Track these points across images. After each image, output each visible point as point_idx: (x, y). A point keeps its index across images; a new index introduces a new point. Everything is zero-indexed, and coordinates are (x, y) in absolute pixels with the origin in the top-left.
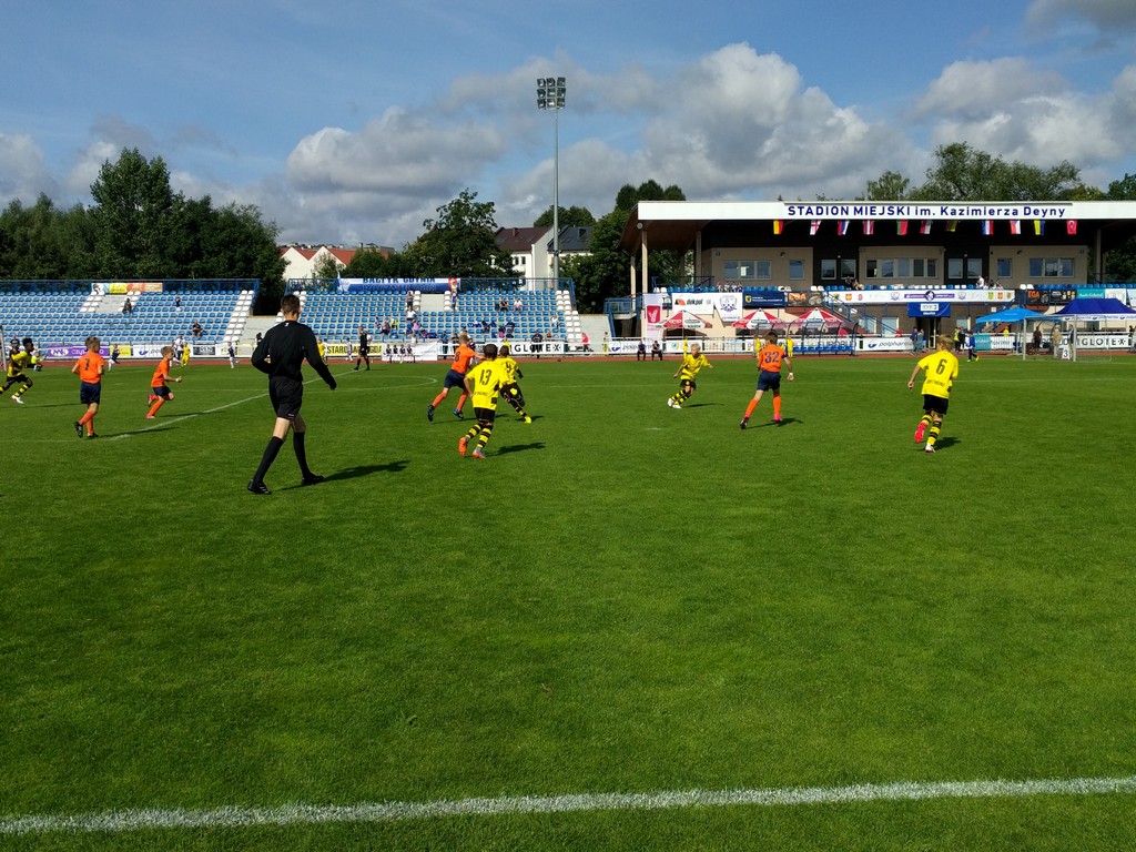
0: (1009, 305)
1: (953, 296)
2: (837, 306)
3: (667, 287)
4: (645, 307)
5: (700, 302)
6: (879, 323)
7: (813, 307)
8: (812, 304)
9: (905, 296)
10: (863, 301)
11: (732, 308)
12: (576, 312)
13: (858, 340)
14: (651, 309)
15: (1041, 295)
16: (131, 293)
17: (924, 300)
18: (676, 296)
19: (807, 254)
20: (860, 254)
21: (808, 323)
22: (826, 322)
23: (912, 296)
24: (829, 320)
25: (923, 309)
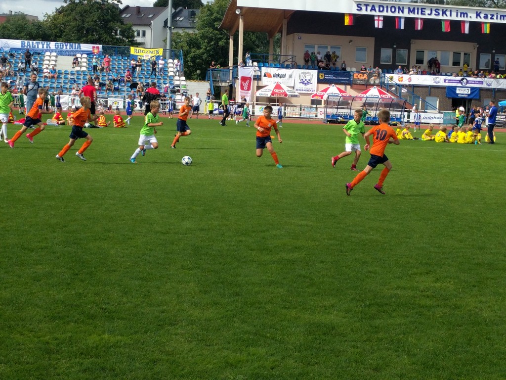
1: (482, 83)
2: (391, 86)
3: (258, 62)
4: (239, 77)
5: (283, 76)
6: (424, 101)
7: (373, 85)
8: (372, 82)
9: (445, 81)
10: (412, 83)
11: (308, 83)
12: (183, 78)
13: (406, 114)
14: (244, 79)
17: (460, 85)
18: (264, 70)
19: (370, 42)
20: (411, 45)
21: (367, 97)
22: (382, 98)
23: (450, 81)
24: (384, 96)
25: (457, 92)
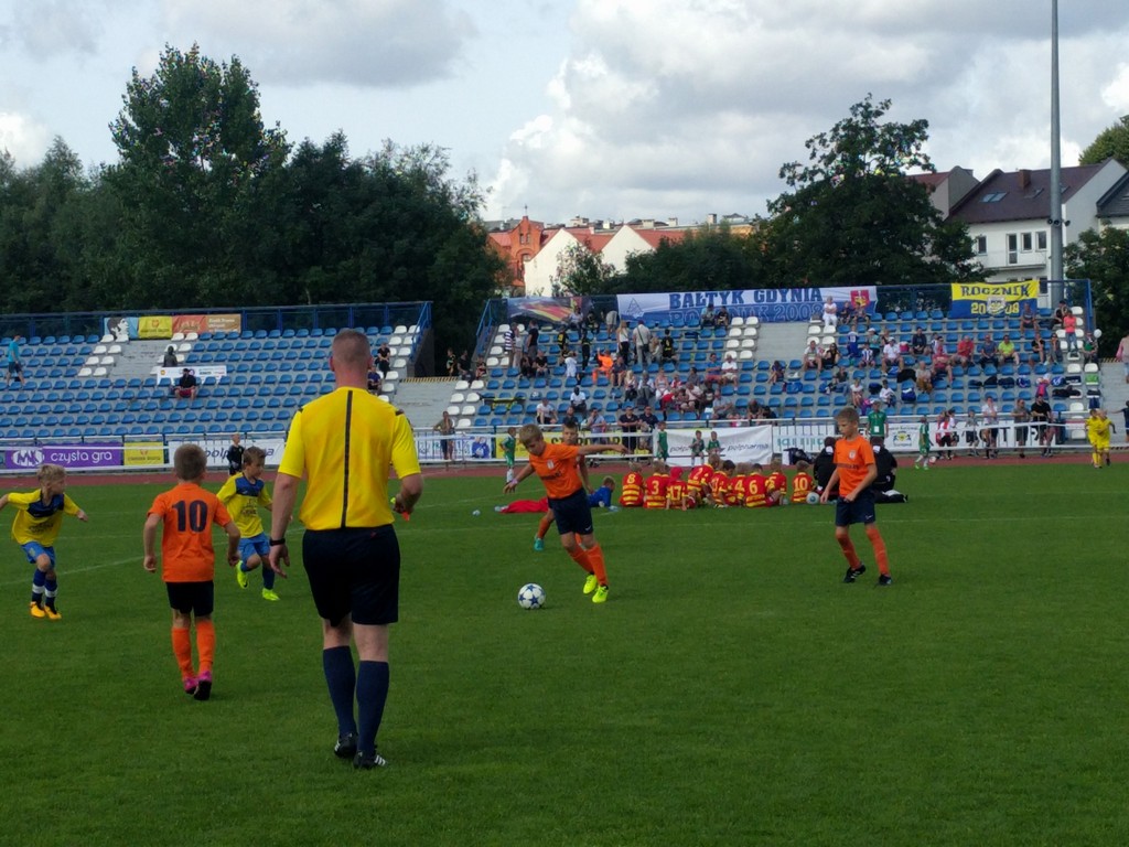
16: (179, 336)
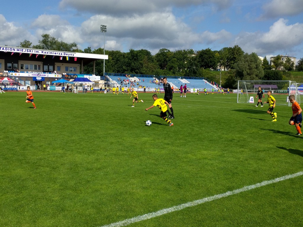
0: (60, 78)
1: (45, 75)
2: (12, 77)
6: (25, 82)
7: (5, 77)
8: (5, 76)
9: (32, 75)
10: (20, 76)
13: (19, 87)
15: (68, 76)
17: (37, 76)
19: (3, 61)
20: (19, 62)
21: (3, 81)
22: (9, 81)
23: (34, 75)
24: (10, 80)
25: (37, 79)
